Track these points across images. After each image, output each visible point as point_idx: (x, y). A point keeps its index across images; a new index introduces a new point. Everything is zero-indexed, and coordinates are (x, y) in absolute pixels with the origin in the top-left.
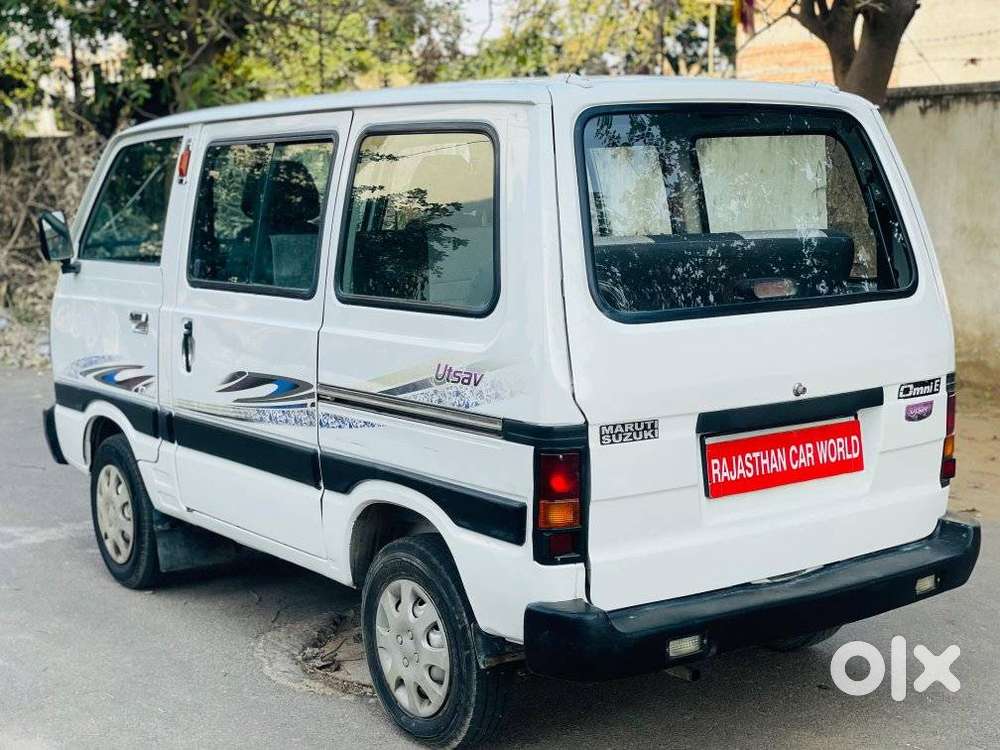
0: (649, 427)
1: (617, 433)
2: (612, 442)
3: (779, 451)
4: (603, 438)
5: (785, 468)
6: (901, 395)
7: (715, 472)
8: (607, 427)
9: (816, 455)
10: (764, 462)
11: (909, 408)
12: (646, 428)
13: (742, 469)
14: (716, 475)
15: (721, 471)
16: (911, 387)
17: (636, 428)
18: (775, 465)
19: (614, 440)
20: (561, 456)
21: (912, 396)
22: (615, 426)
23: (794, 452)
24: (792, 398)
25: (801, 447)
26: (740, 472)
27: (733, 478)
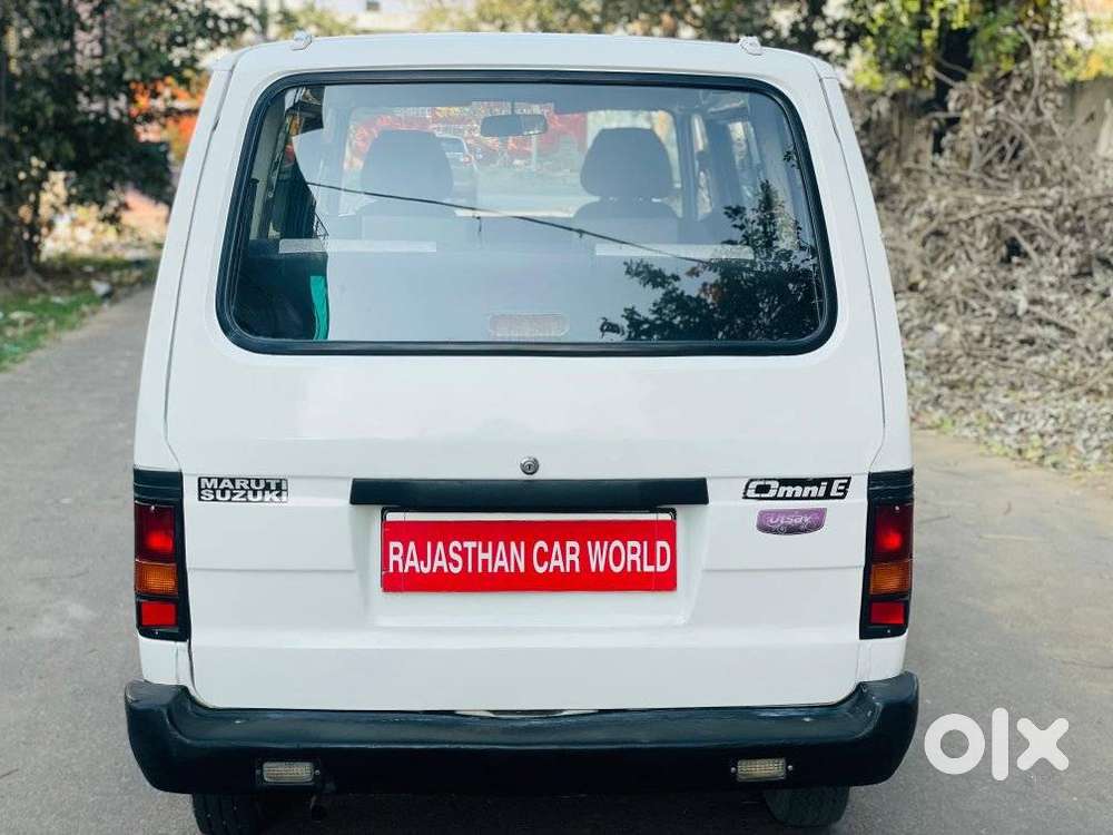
0: (273, 487)
1: (220, 488)
2: (215, 500)
3: (513, 545)
4: (203, 492)
5: (522, 569)
6: (751, 493)
7: (393, 558)
8: (209, 479)
9: (584, 558)
10: (481, 556)
11: (763, 515)
12: (267, 487)
13: (442, 559)
14: (396, 563)
15: (404, 558)
16: (775, 484)
17: (253, 485)
18: (504, 563)
19: (219, 497)
20: (153, 508)
21: (775, 498)
22: (220, 480)
23: (541, 549)
24: (520, 475)
25: (557, 545)
26: (437, 563)
27: (426, 570)
